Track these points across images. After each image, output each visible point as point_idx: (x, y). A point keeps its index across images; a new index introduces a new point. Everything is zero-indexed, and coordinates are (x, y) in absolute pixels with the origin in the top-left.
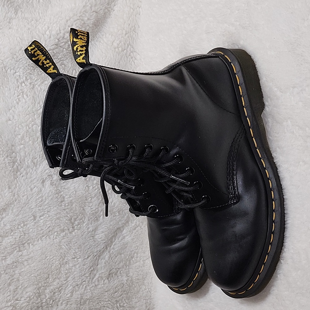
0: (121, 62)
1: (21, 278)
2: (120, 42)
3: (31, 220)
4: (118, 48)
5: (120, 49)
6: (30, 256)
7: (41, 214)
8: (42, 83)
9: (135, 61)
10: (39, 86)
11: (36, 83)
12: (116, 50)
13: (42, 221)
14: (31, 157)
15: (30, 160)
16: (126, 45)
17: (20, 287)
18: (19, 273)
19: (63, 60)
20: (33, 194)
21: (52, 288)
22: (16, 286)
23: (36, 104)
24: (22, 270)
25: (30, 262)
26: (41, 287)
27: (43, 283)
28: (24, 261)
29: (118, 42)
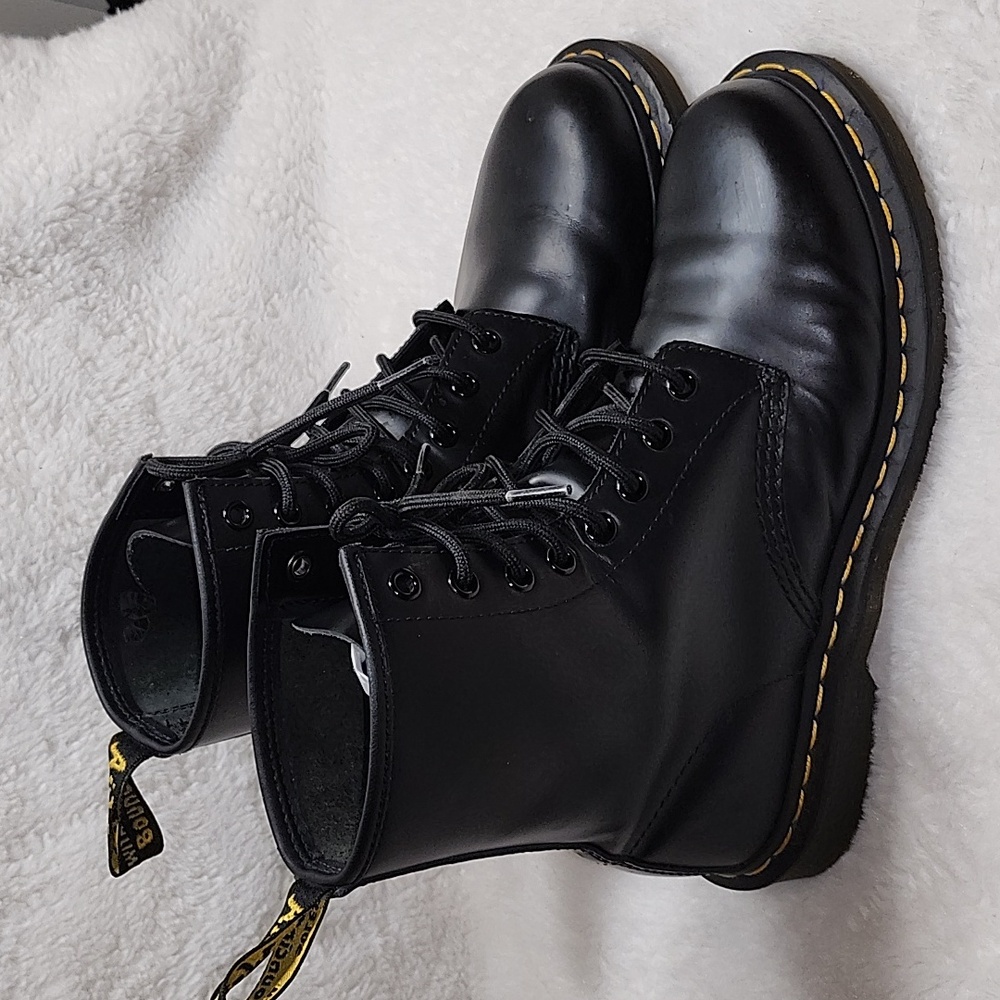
0: (281, 252)
1: (22, 950)
2: (272, 193)
3: (40, 754)
4: (267, 211)
5: (275, 214)
6: (49, 873)
7: (70, 733)
8: (36, 323)
9: (325, 248)
10: (26, 332)
11: (15, 323)
12: (263, 216)
13: (75, 756)
14: (18, 557)
15: (15, 569)
16: (292, 201)
17: (23, 983)
18: (18, 936)
19: (95, 254)
20: (37, 671)
21: (131, 981)
22: (9, 979)
23: (23, 385)
24: (26, 924)
25: (48, 894)
26: (92, 982)
27: (100, 965)
28: (28, 895)
29: (265, 194)
